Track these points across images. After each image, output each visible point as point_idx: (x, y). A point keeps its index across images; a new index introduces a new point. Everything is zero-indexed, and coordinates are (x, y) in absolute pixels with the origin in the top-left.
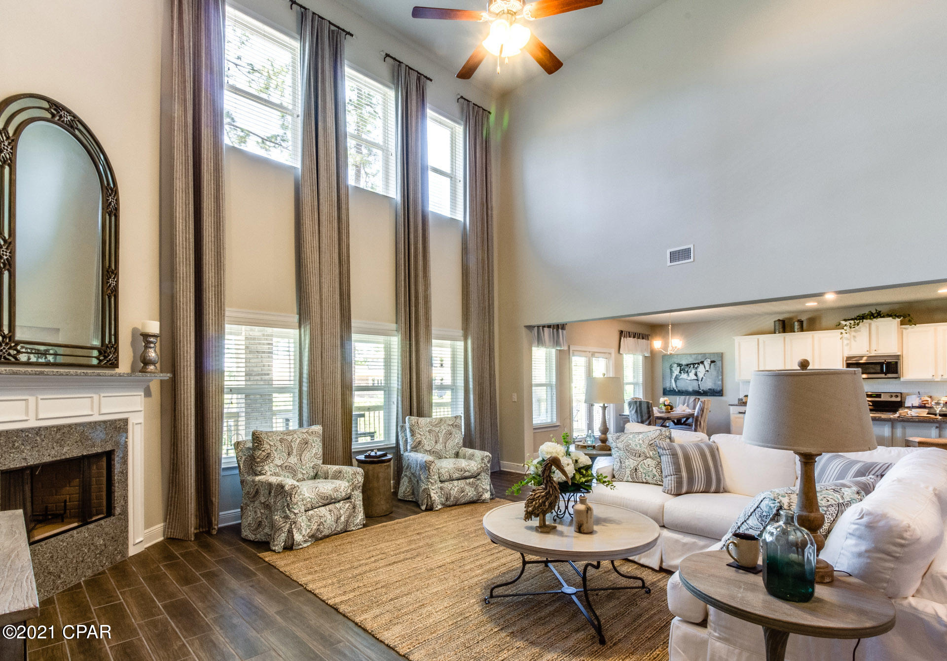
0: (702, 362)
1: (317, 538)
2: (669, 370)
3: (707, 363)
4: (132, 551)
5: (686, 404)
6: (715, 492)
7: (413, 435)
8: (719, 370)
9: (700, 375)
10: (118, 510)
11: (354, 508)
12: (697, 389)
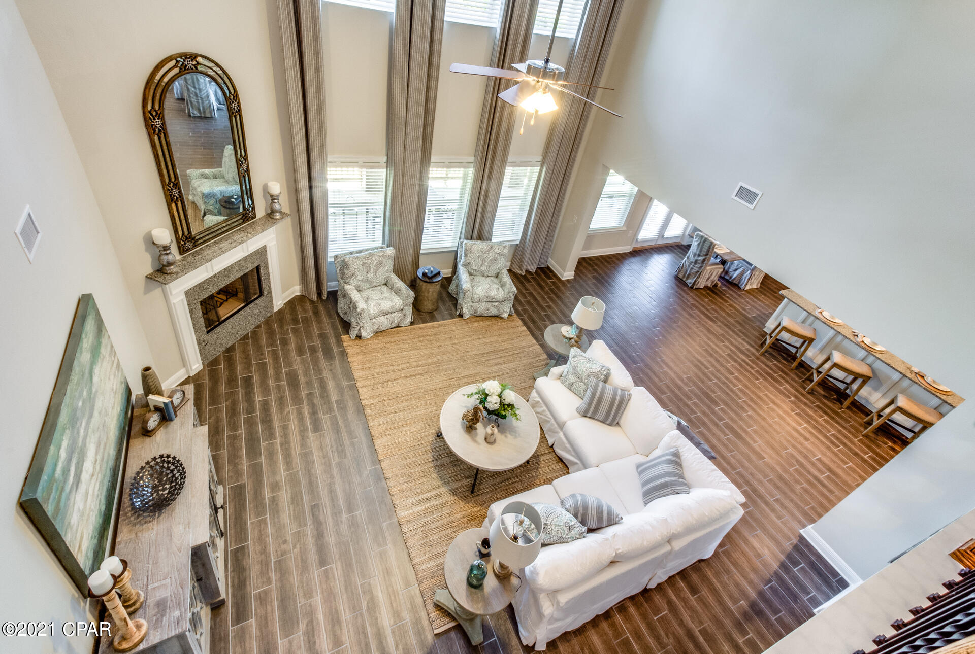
1: (378, 333)
4: (276, 309)
6: (609, 425)
7: (466, 256)
10: (265, 293)
11: (405, 315)
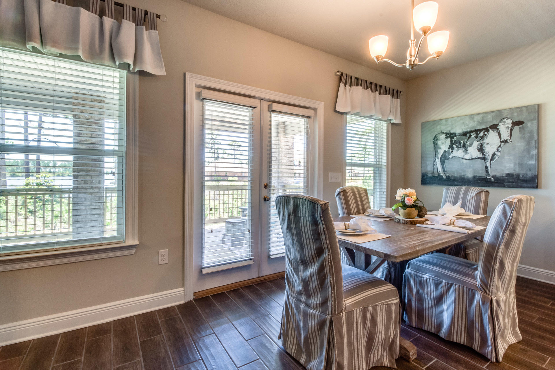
0: (494, 127)
2: (432, 145)
3: (504, 128)
5: (460, 203)
8: (531, 137)
9: (490, 150)
12: (482, 173)
